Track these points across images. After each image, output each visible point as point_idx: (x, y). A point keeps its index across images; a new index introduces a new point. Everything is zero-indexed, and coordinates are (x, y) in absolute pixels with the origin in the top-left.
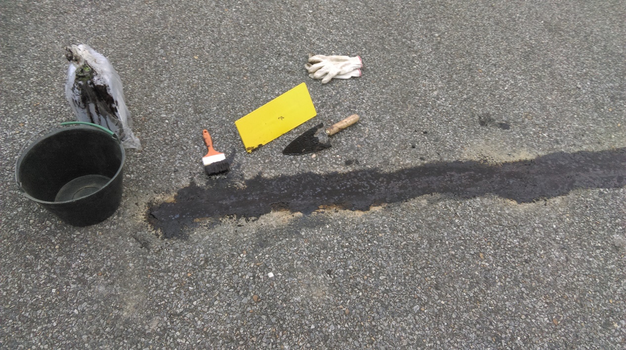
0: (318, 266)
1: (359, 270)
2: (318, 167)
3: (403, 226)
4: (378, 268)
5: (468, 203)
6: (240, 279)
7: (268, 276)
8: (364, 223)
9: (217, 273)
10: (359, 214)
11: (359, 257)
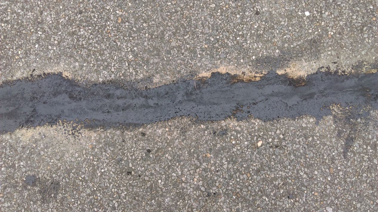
0: (266, 19)
1: (232, 13)
2: (257, 128)
3: (183, 54)
4: (214, 14)
5: (113, 76)
6: (333, 12)
7: (310, 12)
8: (219, 59)
9: (352, 18)
10: (223, 70)
11: (230, 25)
